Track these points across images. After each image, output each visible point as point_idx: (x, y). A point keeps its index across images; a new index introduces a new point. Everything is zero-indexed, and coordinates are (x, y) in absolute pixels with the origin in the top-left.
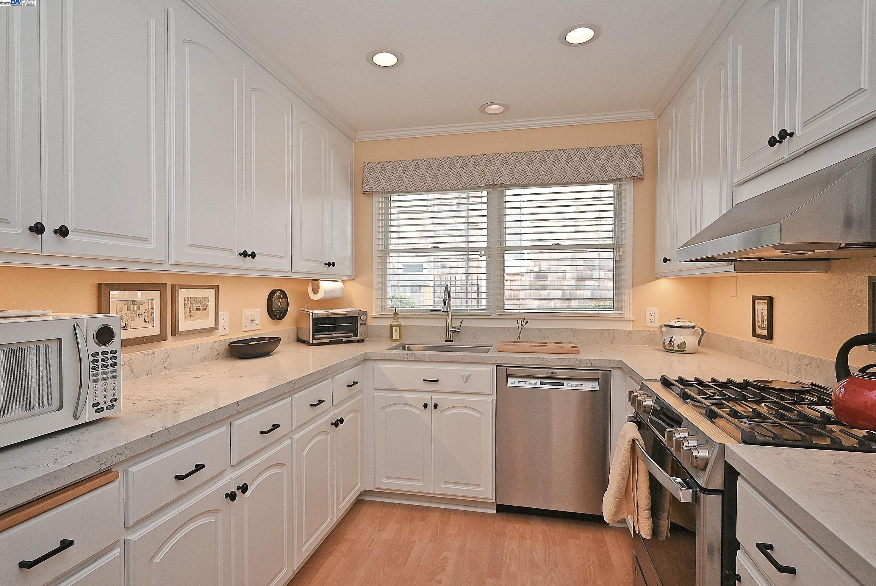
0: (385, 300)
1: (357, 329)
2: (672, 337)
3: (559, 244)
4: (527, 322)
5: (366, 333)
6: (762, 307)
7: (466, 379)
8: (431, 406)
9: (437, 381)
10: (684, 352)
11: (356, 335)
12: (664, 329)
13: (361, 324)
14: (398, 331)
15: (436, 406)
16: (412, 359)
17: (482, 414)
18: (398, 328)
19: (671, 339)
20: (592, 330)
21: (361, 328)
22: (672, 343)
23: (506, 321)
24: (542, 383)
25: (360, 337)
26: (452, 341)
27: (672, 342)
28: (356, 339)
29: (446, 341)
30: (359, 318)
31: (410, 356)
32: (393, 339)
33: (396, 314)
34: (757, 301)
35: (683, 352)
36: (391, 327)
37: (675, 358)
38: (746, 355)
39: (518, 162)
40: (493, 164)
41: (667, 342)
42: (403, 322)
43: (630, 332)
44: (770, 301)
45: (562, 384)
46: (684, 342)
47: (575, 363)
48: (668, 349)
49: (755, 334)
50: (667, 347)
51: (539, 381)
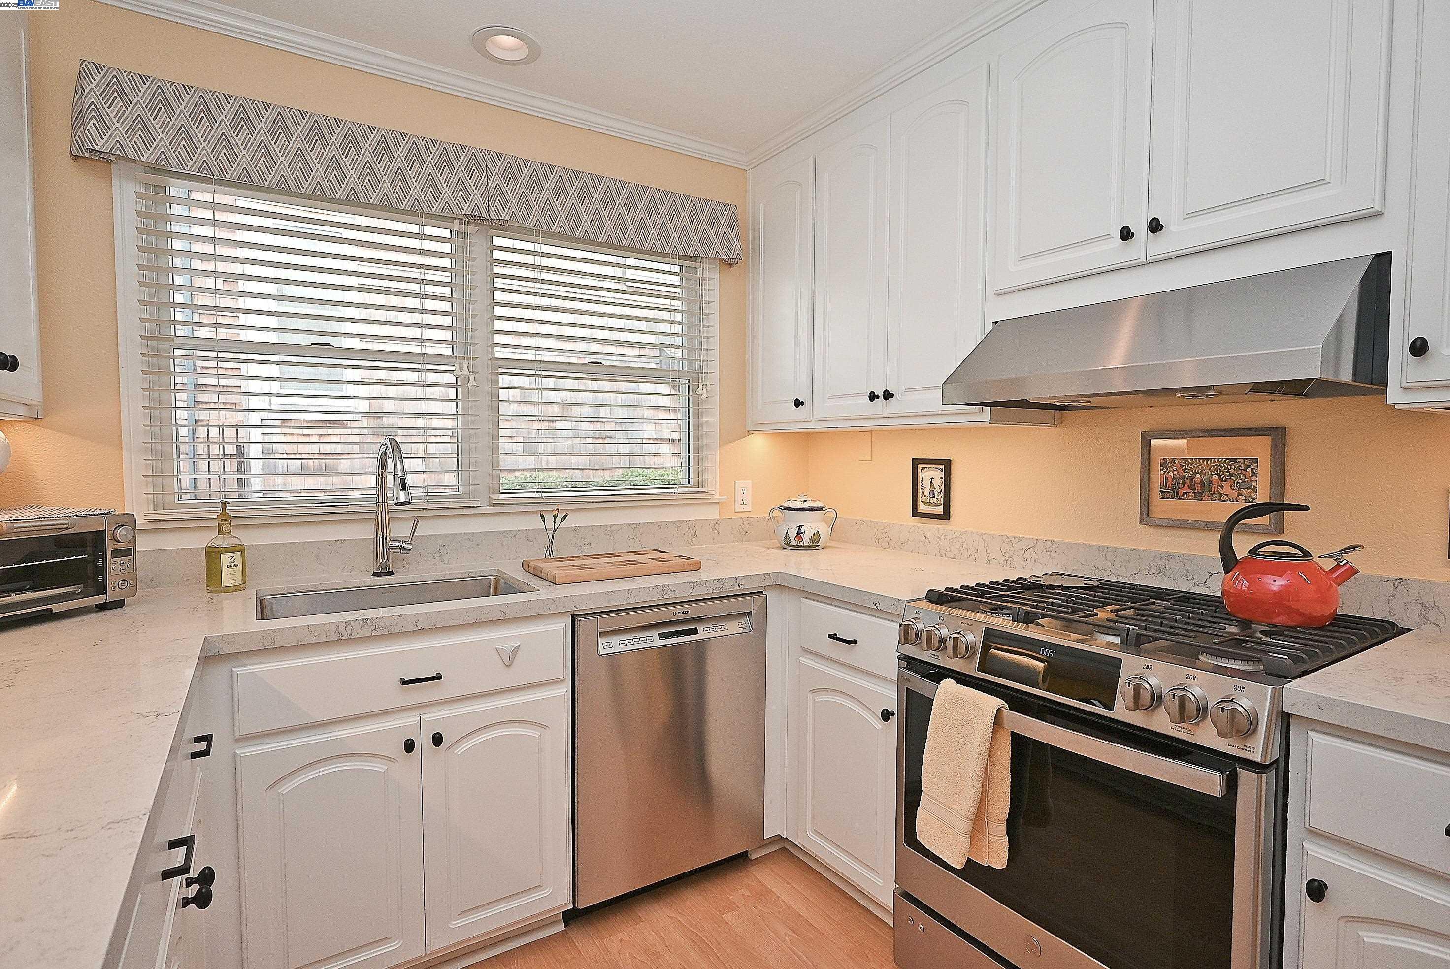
0: (167, 481)
1: (103, 570)
2: (800, 526)
3: (601, 363)
4: (565, 517)
5: (131, 581)
6: (931, 476)
7: (510, 659)
8: (424, 741)
9: (438, 677)
10: (817, 548)
11: (102, 589)
12: (777, 513)
13: (116, 554)
14: (238, 561)
15: (437, 740)
16: (366, 632)
17: (545, 727)
18: (238, 556)
19: (799, 529)
20: (663, 524)
21: (114, 567)
22: (802, 535)
23: (515, 518)
24: (661, 636)
25: (112, 595)
26: (391, 573)
27: (802, 533)
28: (100, 599)
29: (375, 574)
30: (108, 536)
31: (357, 626)
32: (224, 585)
33: (224, 517)
34: (920, 467)
35: (815, 548)
36: (213, 555)
37: (804, 556)
38: (900, 544)
39: (535, 183)
40: (485, 172)
41: (793, 534)
42: (248, 538)
43: (717, 522)
44: (947, 465)
45: (695, 631)
46: (818, 531)
47: (715, 587)
48: (794, 546)
49: (915, 513)
50: (793, 543)
51: (655, 634)
